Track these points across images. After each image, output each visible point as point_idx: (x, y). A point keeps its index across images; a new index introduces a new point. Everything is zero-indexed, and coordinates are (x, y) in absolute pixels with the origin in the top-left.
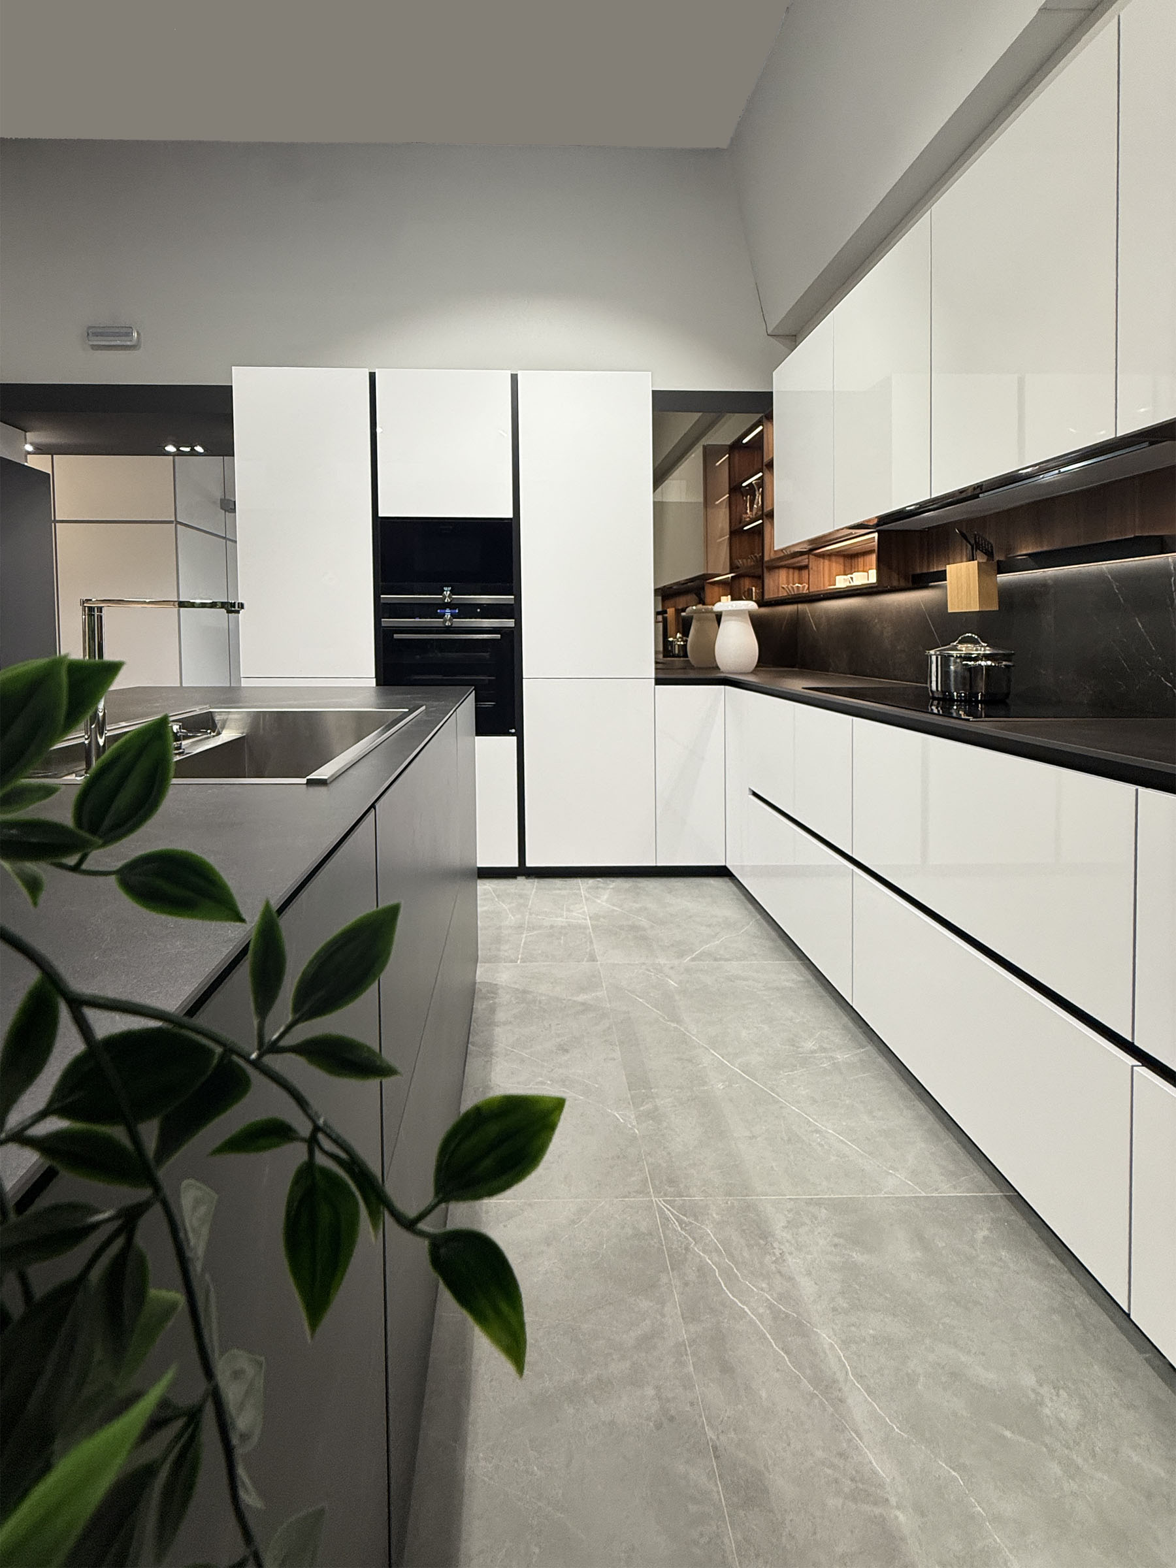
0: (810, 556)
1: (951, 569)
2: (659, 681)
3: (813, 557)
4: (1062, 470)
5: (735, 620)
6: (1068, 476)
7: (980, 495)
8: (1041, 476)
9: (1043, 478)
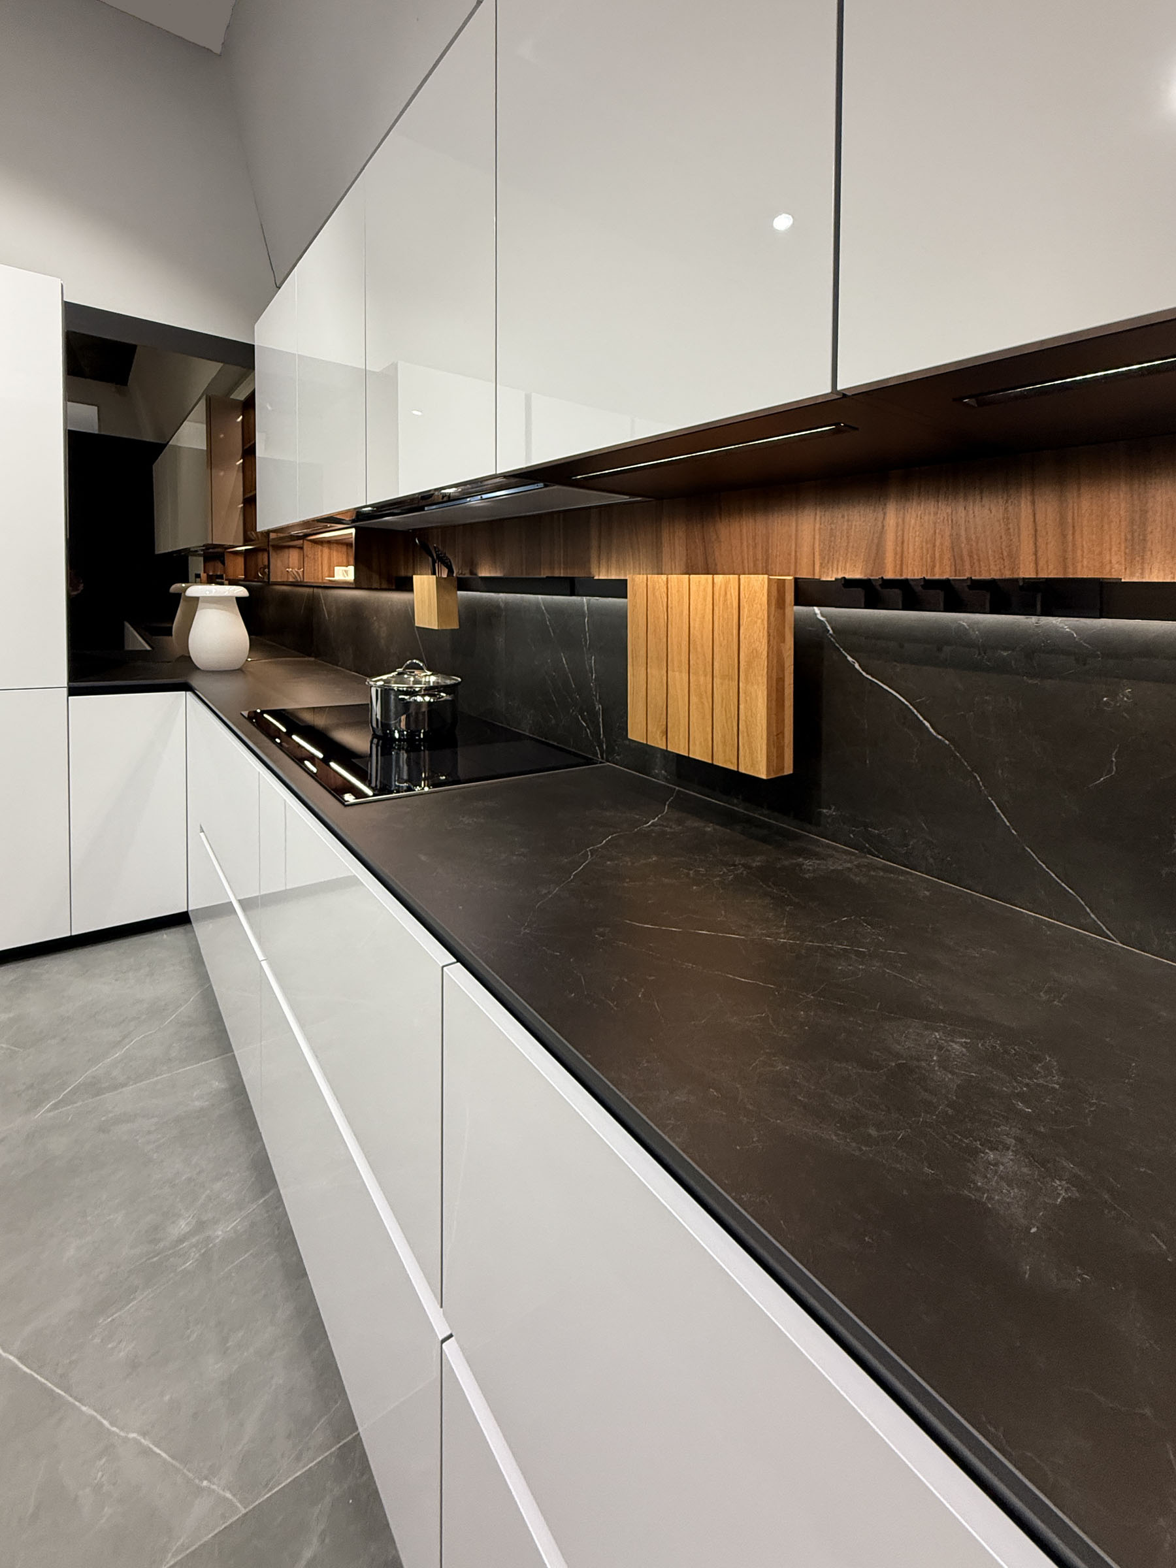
0: (305, 541)
1: (417, 579)
2: (73, 692)
3: (310, 543)
4: (484, 496)
5: (215, 608)
6: (489, 503)
7: (426, 508)
8: (468, 499)
9: (470, 501)
